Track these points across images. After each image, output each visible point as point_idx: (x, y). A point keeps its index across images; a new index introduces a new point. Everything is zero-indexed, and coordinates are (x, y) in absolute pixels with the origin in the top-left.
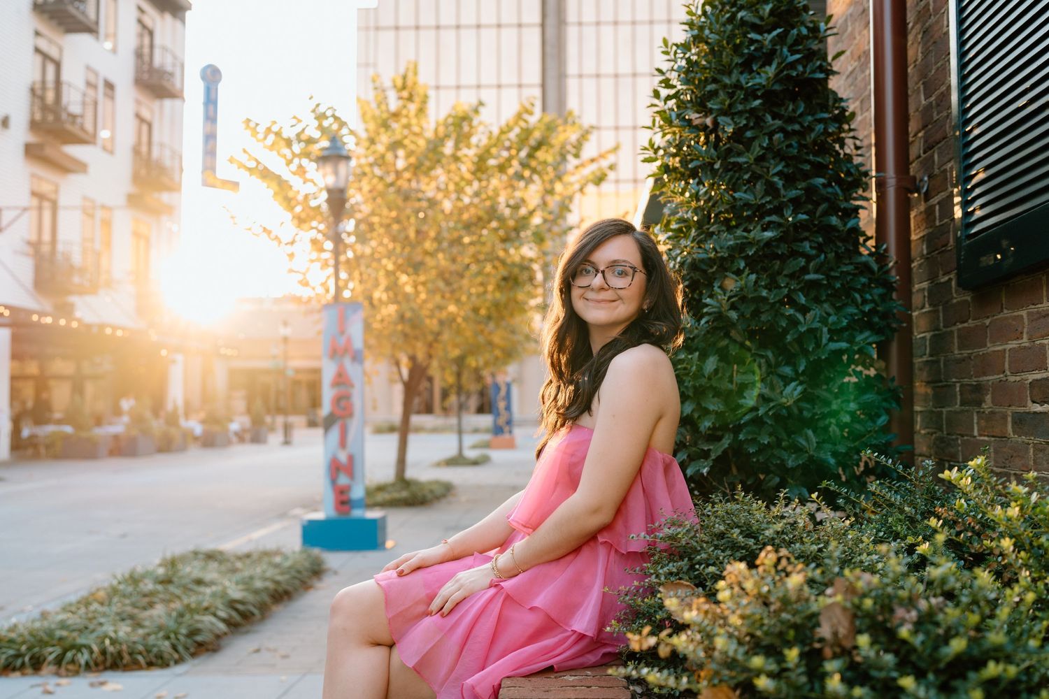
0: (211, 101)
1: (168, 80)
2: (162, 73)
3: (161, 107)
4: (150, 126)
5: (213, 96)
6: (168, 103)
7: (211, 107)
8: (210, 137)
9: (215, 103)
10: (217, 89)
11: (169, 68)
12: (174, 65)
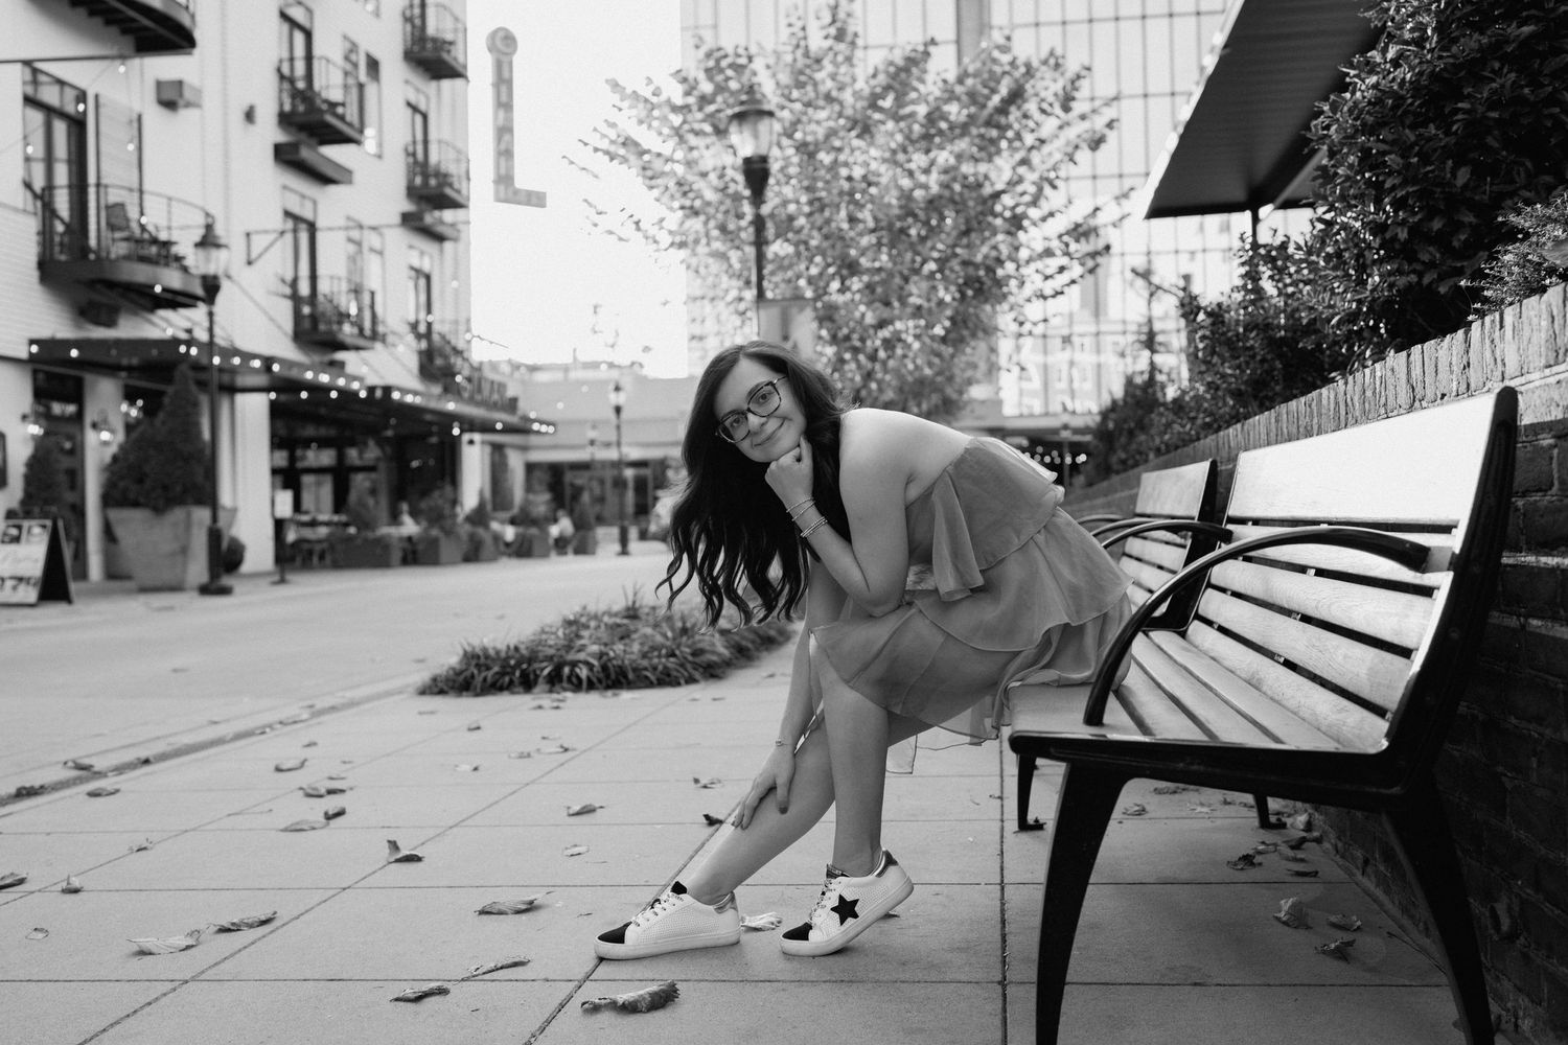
0: (503, 81)
1: (449, 52)
2: (442, 45)
3: (439, 90)
4: (425, 117)
5: (506, 75)
6: (446, 84)
7: (504, 89)
8: (504, 131)
9: (509, 83)
10: (511, 63)
11: (449, 37)
12: (456, 30)
